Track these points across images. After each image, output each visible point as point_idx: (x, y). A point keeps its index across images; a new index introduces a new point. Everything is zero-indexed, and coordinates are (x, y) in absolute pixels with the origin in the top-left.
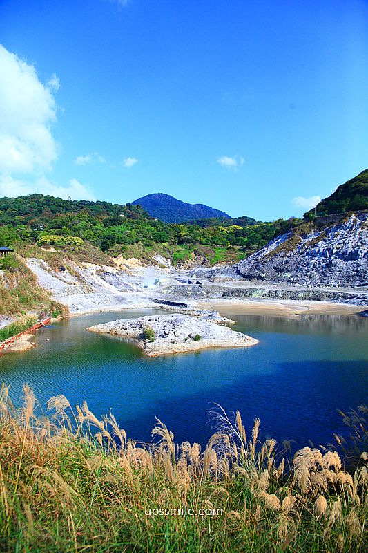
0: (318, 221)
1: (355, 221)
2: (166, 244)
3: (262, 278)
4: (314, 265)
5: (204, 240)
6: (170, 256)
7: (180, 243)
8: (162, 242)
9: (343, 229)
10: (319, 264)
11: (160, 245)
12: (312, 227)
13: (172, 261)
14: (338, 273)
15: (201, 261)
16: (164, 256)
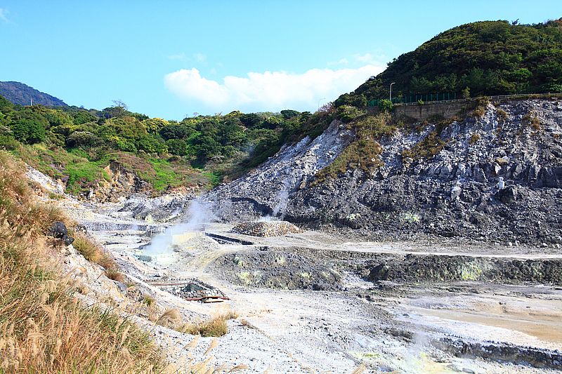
0: (400, 113)
1: (498, 114)
2: (42, 147)
3: (350, 224)
4: (461, 196)
5: (122, 143)
6: (60, 174)
7: (71, 145)
8: (32, 141)
9: (479, 127)
10: (473, 194)
11: (29, 147)
12: (393, 122)
13: (68, 183)
14: (542, 214)
15: (130, 184)
16: (47, 173)
